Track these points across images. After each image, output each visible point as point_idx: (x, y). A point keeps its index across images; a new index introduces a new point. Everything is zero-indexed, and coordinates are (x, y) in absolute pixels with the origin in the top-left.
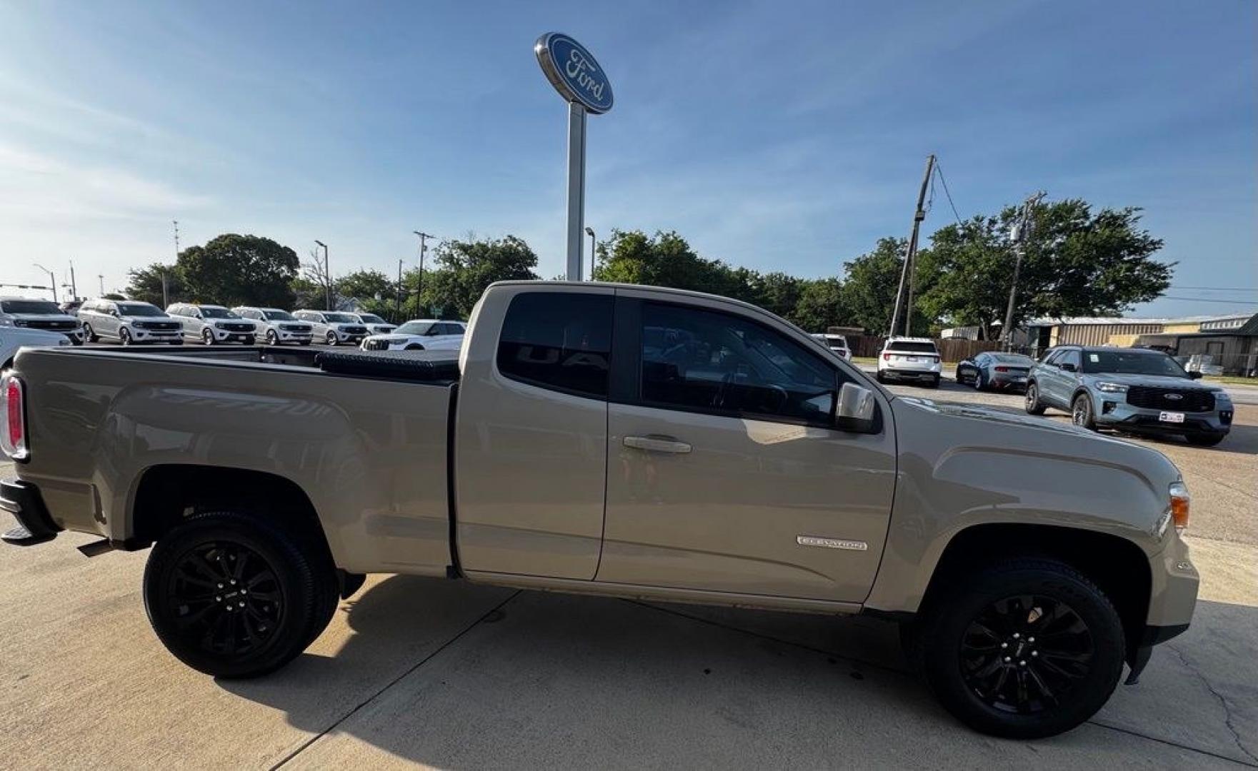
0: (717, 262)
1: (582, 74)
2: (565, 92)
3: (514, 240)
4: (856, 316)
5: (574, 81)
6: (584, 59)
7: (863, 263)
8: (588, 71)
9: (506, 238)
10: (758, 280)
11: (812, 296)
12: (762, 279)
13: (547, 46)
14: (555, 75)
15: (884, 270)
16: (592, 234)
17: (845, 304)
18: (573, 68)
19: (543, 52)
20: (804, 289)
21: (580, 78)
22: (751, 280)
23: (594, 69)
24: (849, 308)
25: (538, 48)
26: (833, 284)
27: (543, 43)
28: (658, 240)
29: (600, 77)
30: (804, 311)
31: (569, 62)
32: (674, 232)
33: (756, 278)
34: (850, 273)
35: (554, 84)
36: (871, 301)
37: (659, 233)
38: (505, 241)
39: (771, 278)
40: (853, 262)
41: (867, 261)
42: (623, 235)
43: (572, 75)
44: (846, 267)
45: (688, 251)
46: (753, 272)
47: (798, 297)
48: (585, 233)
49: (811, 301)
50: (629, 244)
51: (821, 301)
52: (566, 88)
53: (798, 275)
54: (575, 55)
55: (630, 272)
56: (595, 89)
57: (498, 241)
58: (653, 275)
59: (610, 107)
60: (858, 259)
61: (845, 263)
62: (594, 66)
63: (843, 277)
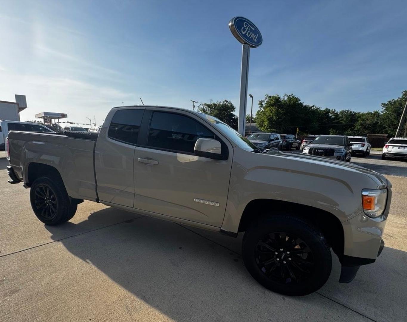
0: (313, 106)
1: (249, 32)
2: (240, 40)
3: (227, 102)
4: (387, 129)
5: (245, 35)
6: (249, 26)
8: (251, 30)
9: (224, 101)
10: (335, 113)
11: (364, 120)
12: (337, 113)
13: (233, 23)
14: (237, 35)
16: (252, 97)
17: (381, 123)
18: (244, 30)
19: (232, 25)
20: (360, 117)
21: (247, 34)
22: (331, 114)
23: (254, 29)
24: (383, 125)
25: (230, 24)
26: (376, 114)
27: (232, 22)
28: (286, 98)
29: (256, 31)
30: (359, 127)
31: (243, 28)
32: (292, 94)
33: (334, 113)
34: (384, 108)
35: (236, 38)
37: (286, 95)
38: (223, 102)
39: (342, 113)
40: (387, 103)
41: (395, 102)
42: (270, 97)
43: (244, 33)
44: (382, 106)
45: (299, 102)
46: (332, 110)
47: (357, 120)
49: (363, 122)
50: (272, 100)
51: (368, 122)
52: (241, 39)
54: (246, 24)
55: (271, 112)
56: (254, 37)
57: (220, 102)
58: (282, 113)
59: (261, 44)
60: (390, 102)
61: (382, 104)
62: (254, 28)
63: (381, 110)
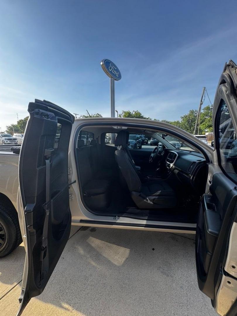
1: (113, 70)
2: (109, 75)
3: (98, 114)
5: (111, 72)
6: (113, 66)
7: (186, 117)
8: (114, 69)
9: (96, 114)
13: (104, 63)
14: (106, 71)
15: (191, 118)
16: (117, 112)
18: (110, 68)
19: (103, 65)
20: (171, 124)
21: (113, 71)
23: (116, 69)
25: (102, 63)
26: (178, 122)
27: (103, 62)
28: (134, 113)
29: (117, 70)
31: (110, 67)
32: (137, 111)
34: (182, 119)
35: (106, 73)
36: (188, 126)
37: (134, 111)
38: (96, 115)
39: (162, 121)
40: (183, 116)
41: (187, 116)
42: (125, 112)
43: (110, 70)
45: (141, 115)
46: (158, 120)
48: (115, 112)
50: (127, 114)
52: (109, 74)
53: (169, 121)
54: (111, 65)
56: (116, 74)
57: (95, 115)
59: (120, 79)
60: (184, 116)
61: (181, 117)
62: (116, 68)
63: (180, 120)
